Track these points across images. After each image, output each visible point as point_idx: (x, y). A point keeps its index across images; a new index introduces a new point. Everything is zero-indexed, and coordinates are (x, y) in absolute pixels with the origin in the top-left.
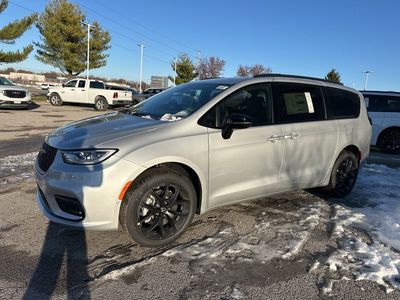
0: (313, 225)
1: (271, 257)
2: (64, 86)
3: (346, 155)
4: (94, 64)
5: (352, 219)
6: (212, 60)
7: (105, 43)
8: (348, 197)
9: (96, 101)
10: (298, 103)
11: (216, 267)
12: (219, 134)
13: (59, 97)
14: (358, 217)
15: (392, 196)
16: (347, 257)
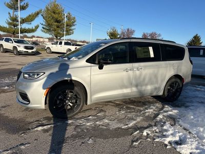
0: (147, 114)
1: (116, 127)
2: (52, 44)
3: (173, 80)
4: (68, 34)
5: (170, 113)
6: (128, 30)
7: (74, 22)
8: (174, 102)
9: (67, 52)
10: (144, 52)
11: (87, 129)
12: (97, 67)
13: (50, 49)
14: (174, 112)
15: (202, 103)
16: (155, 130)
